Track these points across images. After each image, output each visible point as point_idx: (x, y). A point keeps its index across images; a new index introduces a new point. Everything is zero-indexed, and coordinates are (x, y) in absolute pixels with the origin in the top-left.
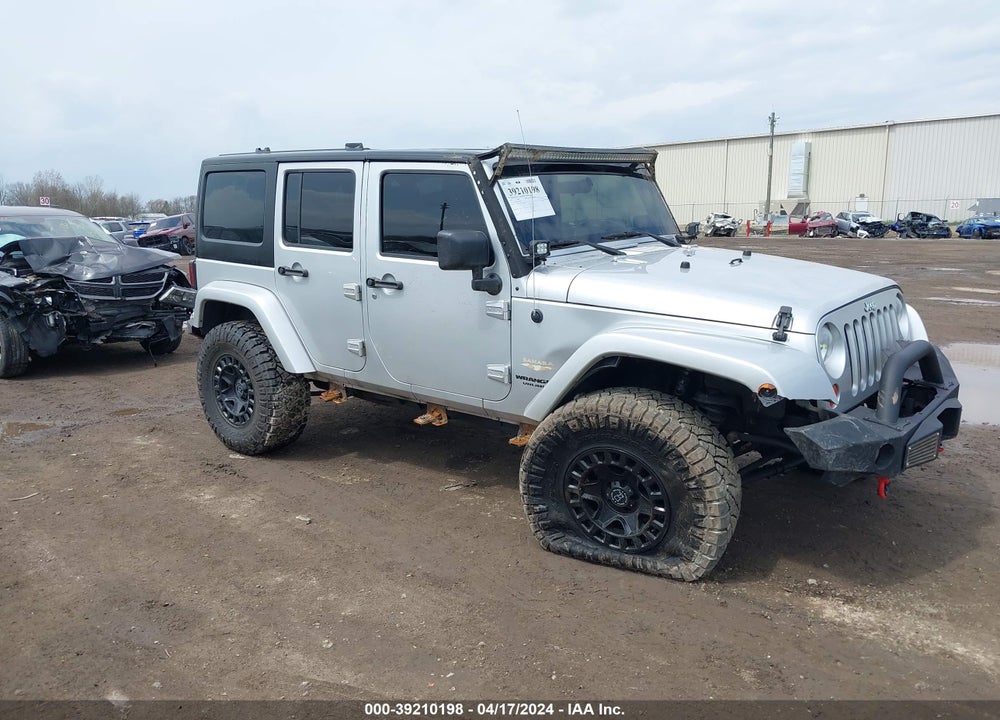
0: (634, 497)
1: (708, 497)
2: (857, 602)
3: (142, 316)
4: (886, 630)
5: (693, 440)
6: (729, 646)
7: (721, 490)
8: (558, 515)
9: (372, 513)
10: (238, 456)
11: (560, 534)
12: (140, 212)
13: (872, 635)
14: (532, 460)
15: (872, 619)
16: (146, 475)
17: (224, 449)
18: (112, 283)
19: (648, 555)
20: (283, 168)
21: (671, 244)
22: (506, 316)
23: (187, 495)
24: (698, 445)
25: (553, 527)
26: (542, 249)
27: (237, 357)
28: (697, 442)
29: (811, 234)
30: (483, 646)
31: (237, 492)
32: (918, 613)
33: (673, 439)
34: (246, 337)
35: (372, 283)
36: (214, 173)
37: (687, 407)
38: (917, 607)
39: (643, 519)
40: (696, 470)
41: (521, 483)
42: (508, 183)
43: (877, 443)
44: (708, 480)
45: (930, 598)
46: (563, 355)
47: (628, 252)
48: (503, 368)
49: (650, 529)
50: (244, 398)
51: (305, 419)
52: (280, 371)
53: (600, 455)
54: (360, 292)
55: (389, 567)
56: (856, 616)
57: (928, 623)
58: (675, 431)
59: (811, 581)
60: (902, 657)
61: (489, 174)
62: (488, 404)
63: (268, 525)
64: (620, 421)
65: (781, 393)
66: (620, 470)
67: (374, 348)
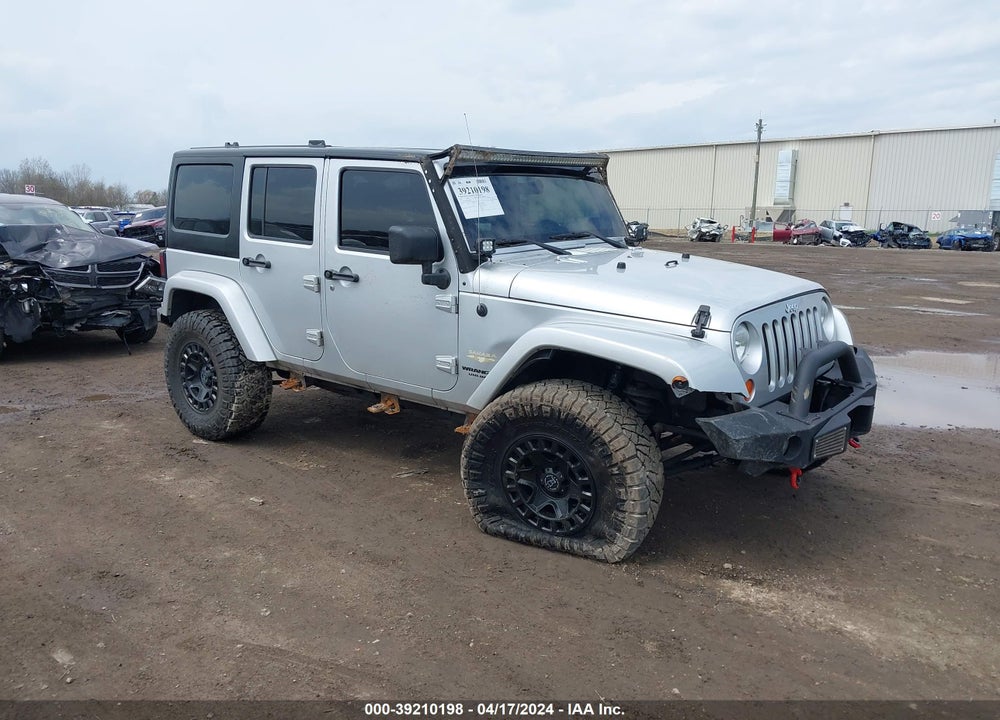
0: (565, 483)
1: (629, 482)
2: (765, 585)
3: (116, 305)
4: (785, 609)
5: (617, 429)
6: (638, 621)
7: (641, 476)
8: (495, 499)
9: (323, 497)
10: (201, 441)
11: (498, 518)
12: (127, 203)
13: (770, 614)
14: (472, 446)
15: (774, 599)
16: (110, 457)
17: (189, 434)
18: (89, 271)
19: (577, 538)
20: (250, 162)
21: (617, 245)
22: (454, 310)
23: (148, 476)
24: (621, 434)
25: (490, 511)
26: (487, 246)
27: (202, 345)
28: (620, 430)
29: (795, 241)
30: (410, 617)
31: (197, 475)
32: (818, 594)
33: (598, 427)
34: (211, 325)
35: (330, 275)
36: (185, 166)
37: (616, 399)
38: (818, 589)
39: (572, 503)
40: (618, 457)
41: (462, 468)
42: (458, 184)
43: (784, 436)
44: (629, 466)
45: (832, 582)
46: (503, 347)
47: (573, 252)
48: (450, 359)
49: (578, 512)
50: (209, 385)
51: (267, 407)
52: (243, 359)
53: (535, 442)
54: (319, 283)
55: (333, 546)
56: (760, 596)
57: (825, 603)
58: (601, 420)
59: (726, 566)
60: (795, 633)
61: (440, 174)
62: (438, 394)
63: (222, 505)
64: (552, 410)
65: (693, 385)
66: (552, 456)
67: (330, 336)
